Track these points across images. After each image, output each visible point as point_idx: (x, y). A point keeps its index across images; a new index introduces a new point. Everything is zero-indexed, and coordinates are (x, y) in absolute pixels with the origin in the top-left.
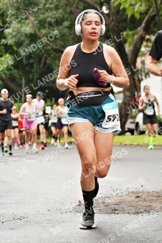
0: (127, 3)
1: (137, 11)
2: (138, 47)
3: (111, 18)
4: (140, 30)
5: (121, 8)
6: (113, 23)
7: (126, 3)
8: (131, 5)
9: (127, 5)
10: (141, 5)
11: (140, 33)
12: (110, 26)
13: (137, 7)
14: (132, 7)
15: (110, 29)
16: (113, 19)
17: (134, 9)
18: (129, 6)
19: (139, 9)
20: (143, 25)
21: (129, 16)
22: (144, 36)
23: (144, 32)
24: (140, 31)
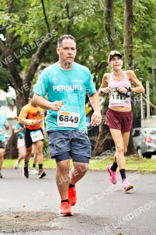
0: (22, 30)
1: (31, 38)
2: (33, 73)
3: (6, 45)
4: (34, 56)
5: (16, 35)
6: (8, 50)
7: (20, 30)
8: (25, 32)
9: (21, 33)
10: (34, 33)
11: (34, 60)
12: (6, 52)
13: (31, 35)
14: (26, 35)
15: (6, 55)
16: (8, 46)
17: (28, 36)
18: (23, 33)
19: (32, 36)
20: (38, 52)
21: (23, 43)
22: (38, 62)
23: (38, 59)
24: (34, 58)
